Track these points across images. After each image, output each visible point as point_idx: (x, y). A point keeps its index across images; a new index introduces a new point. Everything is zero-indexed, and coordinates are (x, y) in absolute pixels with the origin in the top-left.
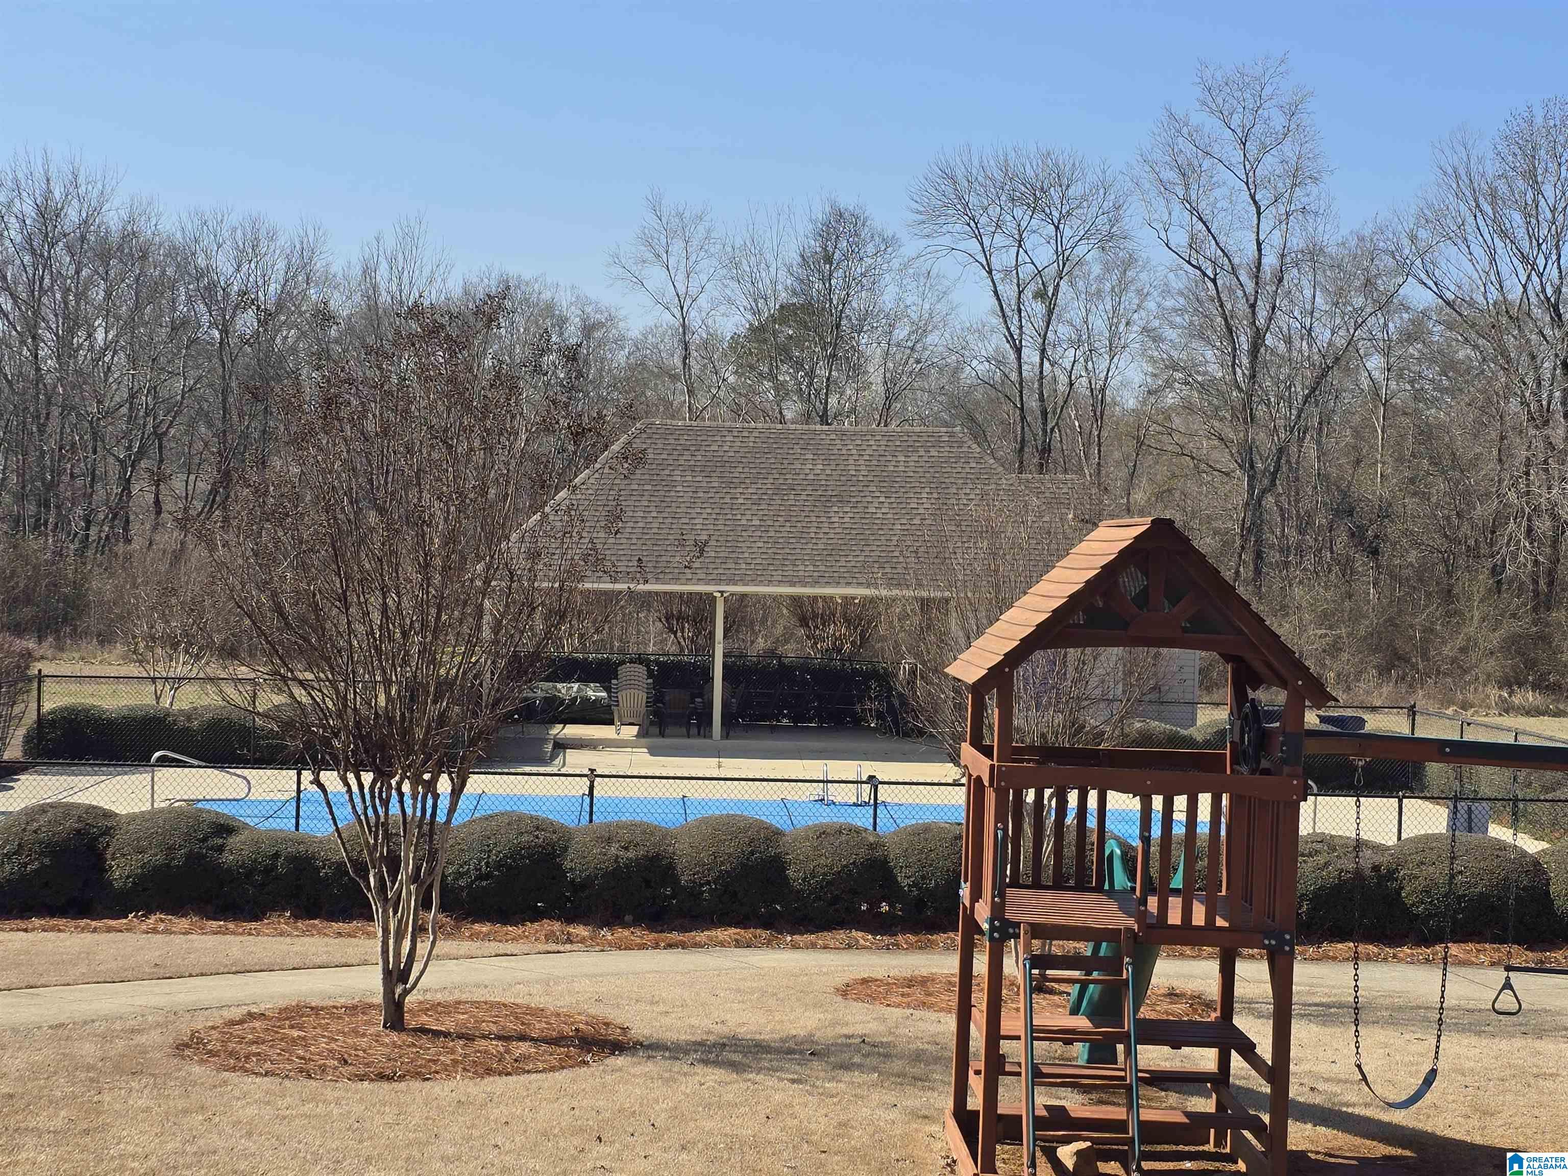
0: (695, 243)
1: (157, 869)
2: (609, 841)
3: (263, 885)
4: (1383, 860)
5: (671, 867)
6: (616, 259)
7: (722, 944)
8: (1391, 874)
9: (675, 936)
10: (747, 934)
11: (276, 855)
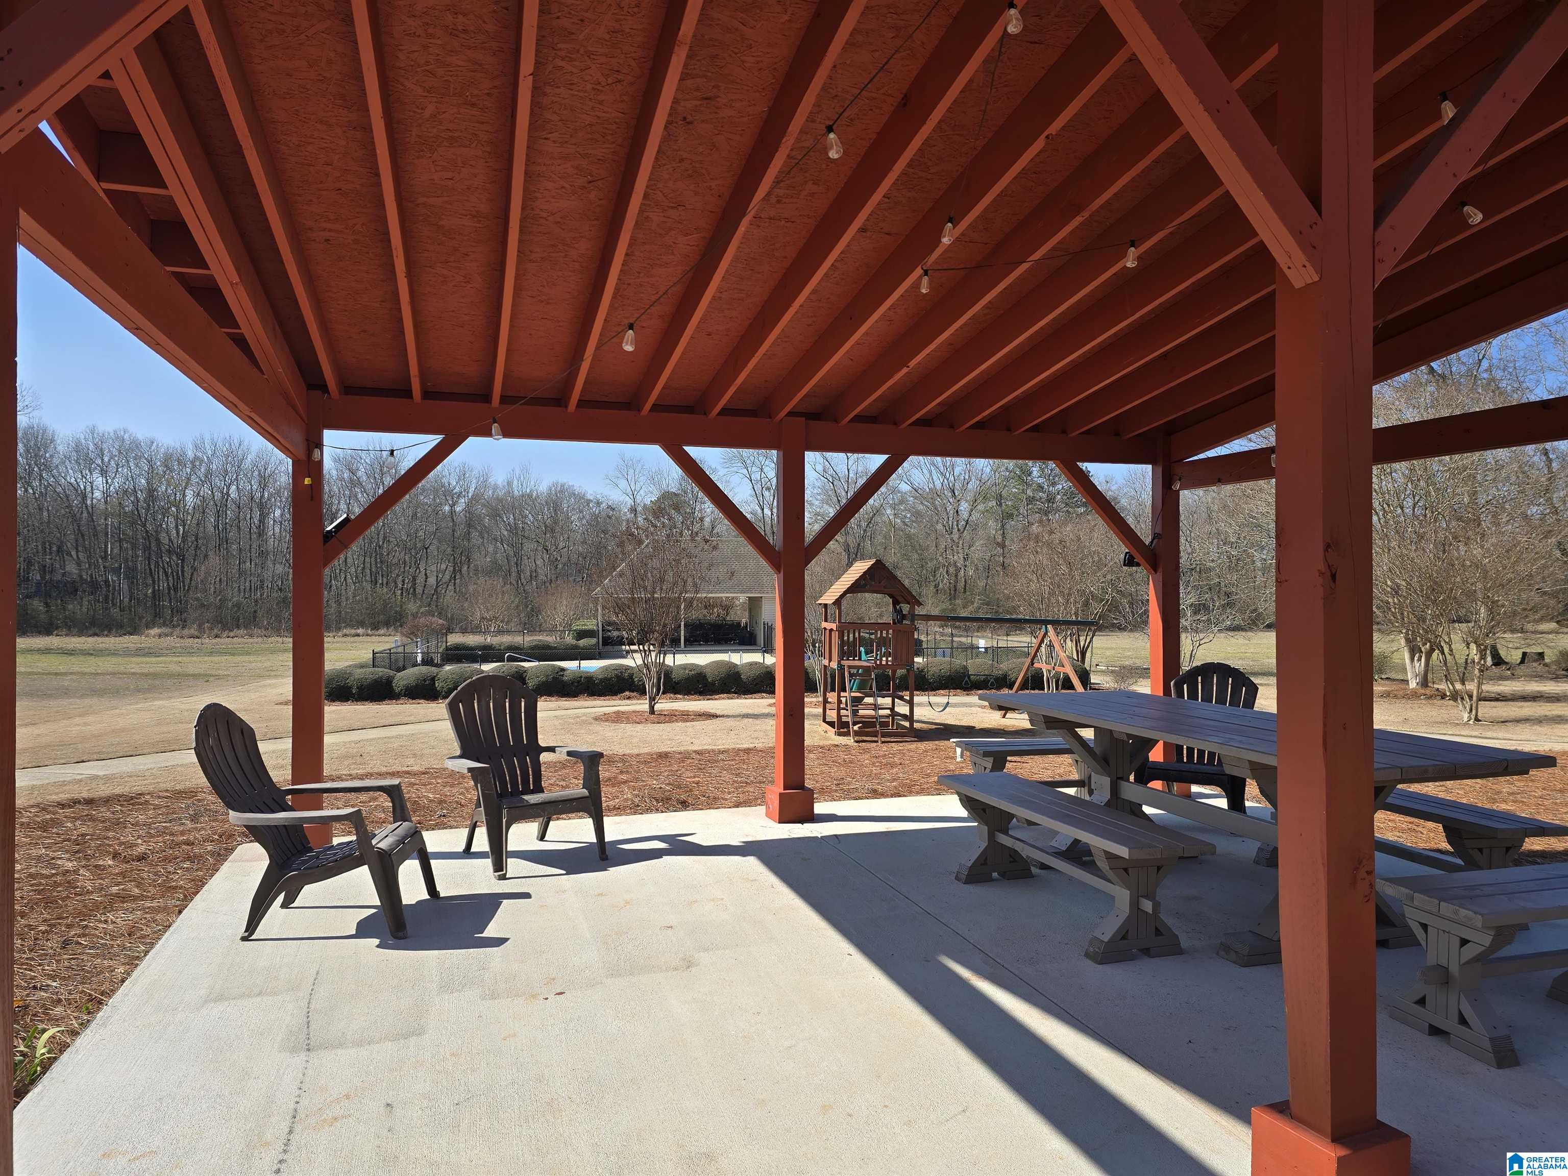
0: (637, 471)
1: (543, 682)
2: (685, 669)
3: (577, 686)
4: (921, 666)
5: (705, 676)
6: (607, 477)
7: (723, 699)
8: (922, 671)
9: (709, 697)
10: (731, 695)
11: (581, 677)
